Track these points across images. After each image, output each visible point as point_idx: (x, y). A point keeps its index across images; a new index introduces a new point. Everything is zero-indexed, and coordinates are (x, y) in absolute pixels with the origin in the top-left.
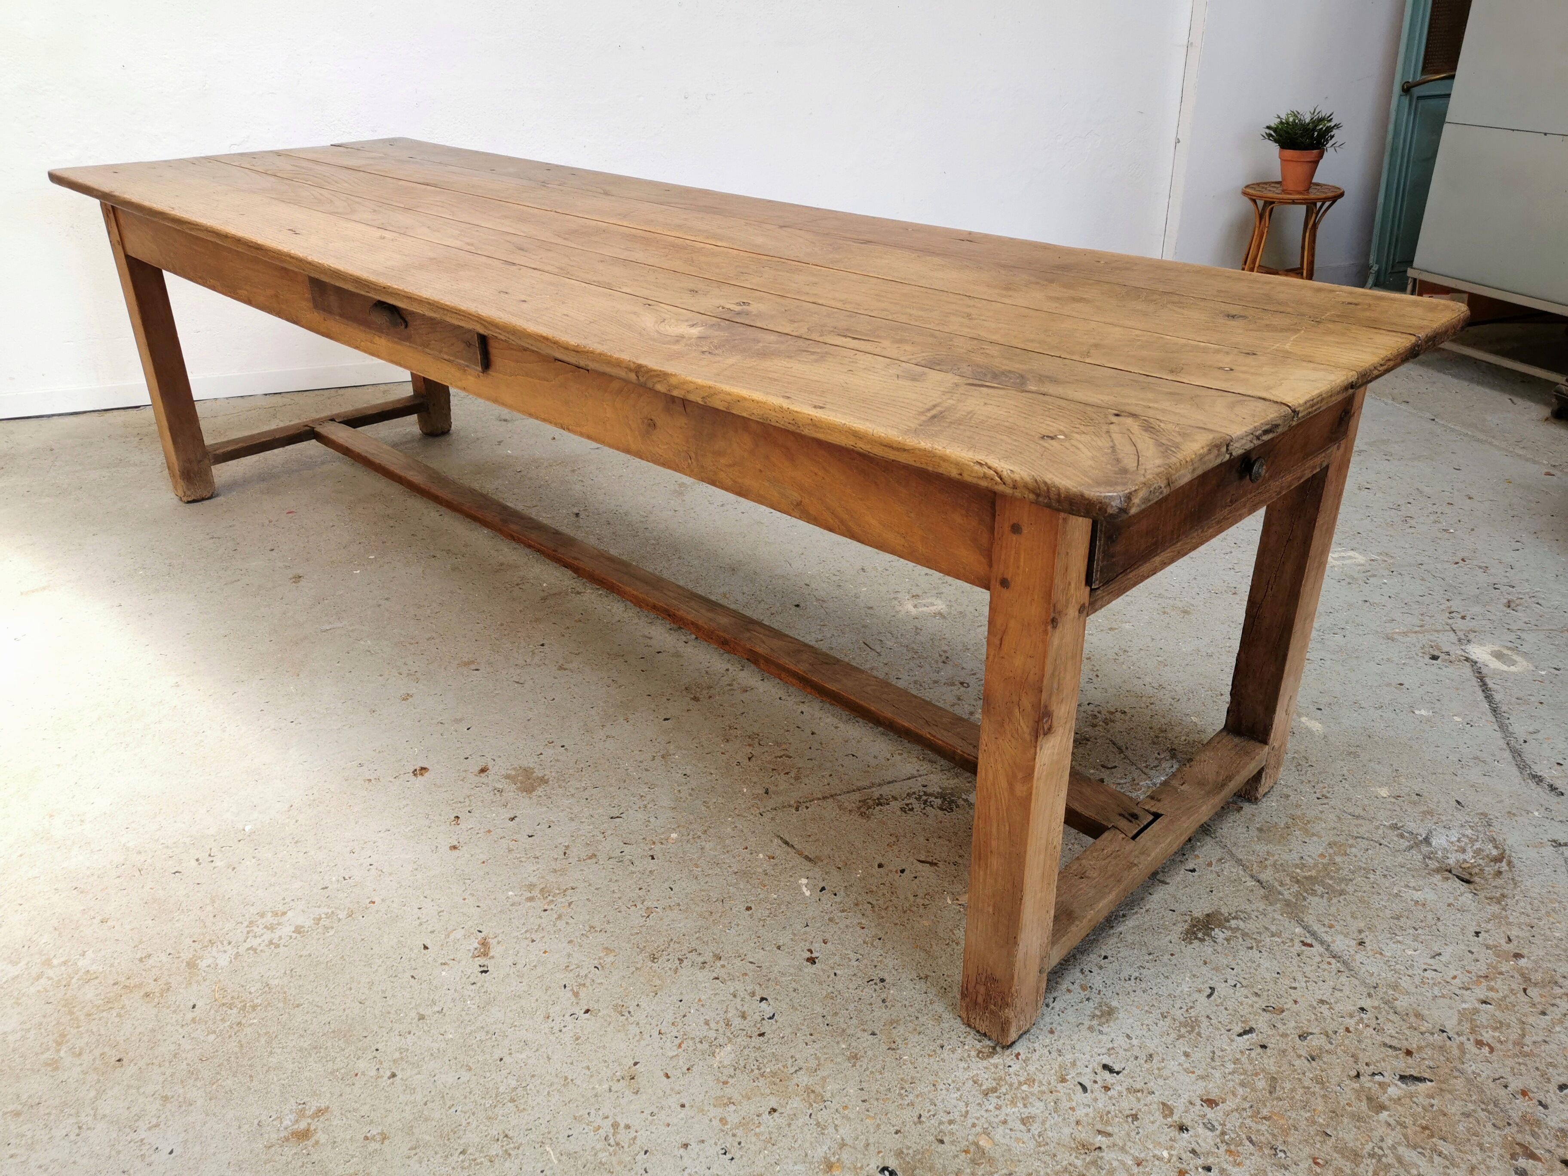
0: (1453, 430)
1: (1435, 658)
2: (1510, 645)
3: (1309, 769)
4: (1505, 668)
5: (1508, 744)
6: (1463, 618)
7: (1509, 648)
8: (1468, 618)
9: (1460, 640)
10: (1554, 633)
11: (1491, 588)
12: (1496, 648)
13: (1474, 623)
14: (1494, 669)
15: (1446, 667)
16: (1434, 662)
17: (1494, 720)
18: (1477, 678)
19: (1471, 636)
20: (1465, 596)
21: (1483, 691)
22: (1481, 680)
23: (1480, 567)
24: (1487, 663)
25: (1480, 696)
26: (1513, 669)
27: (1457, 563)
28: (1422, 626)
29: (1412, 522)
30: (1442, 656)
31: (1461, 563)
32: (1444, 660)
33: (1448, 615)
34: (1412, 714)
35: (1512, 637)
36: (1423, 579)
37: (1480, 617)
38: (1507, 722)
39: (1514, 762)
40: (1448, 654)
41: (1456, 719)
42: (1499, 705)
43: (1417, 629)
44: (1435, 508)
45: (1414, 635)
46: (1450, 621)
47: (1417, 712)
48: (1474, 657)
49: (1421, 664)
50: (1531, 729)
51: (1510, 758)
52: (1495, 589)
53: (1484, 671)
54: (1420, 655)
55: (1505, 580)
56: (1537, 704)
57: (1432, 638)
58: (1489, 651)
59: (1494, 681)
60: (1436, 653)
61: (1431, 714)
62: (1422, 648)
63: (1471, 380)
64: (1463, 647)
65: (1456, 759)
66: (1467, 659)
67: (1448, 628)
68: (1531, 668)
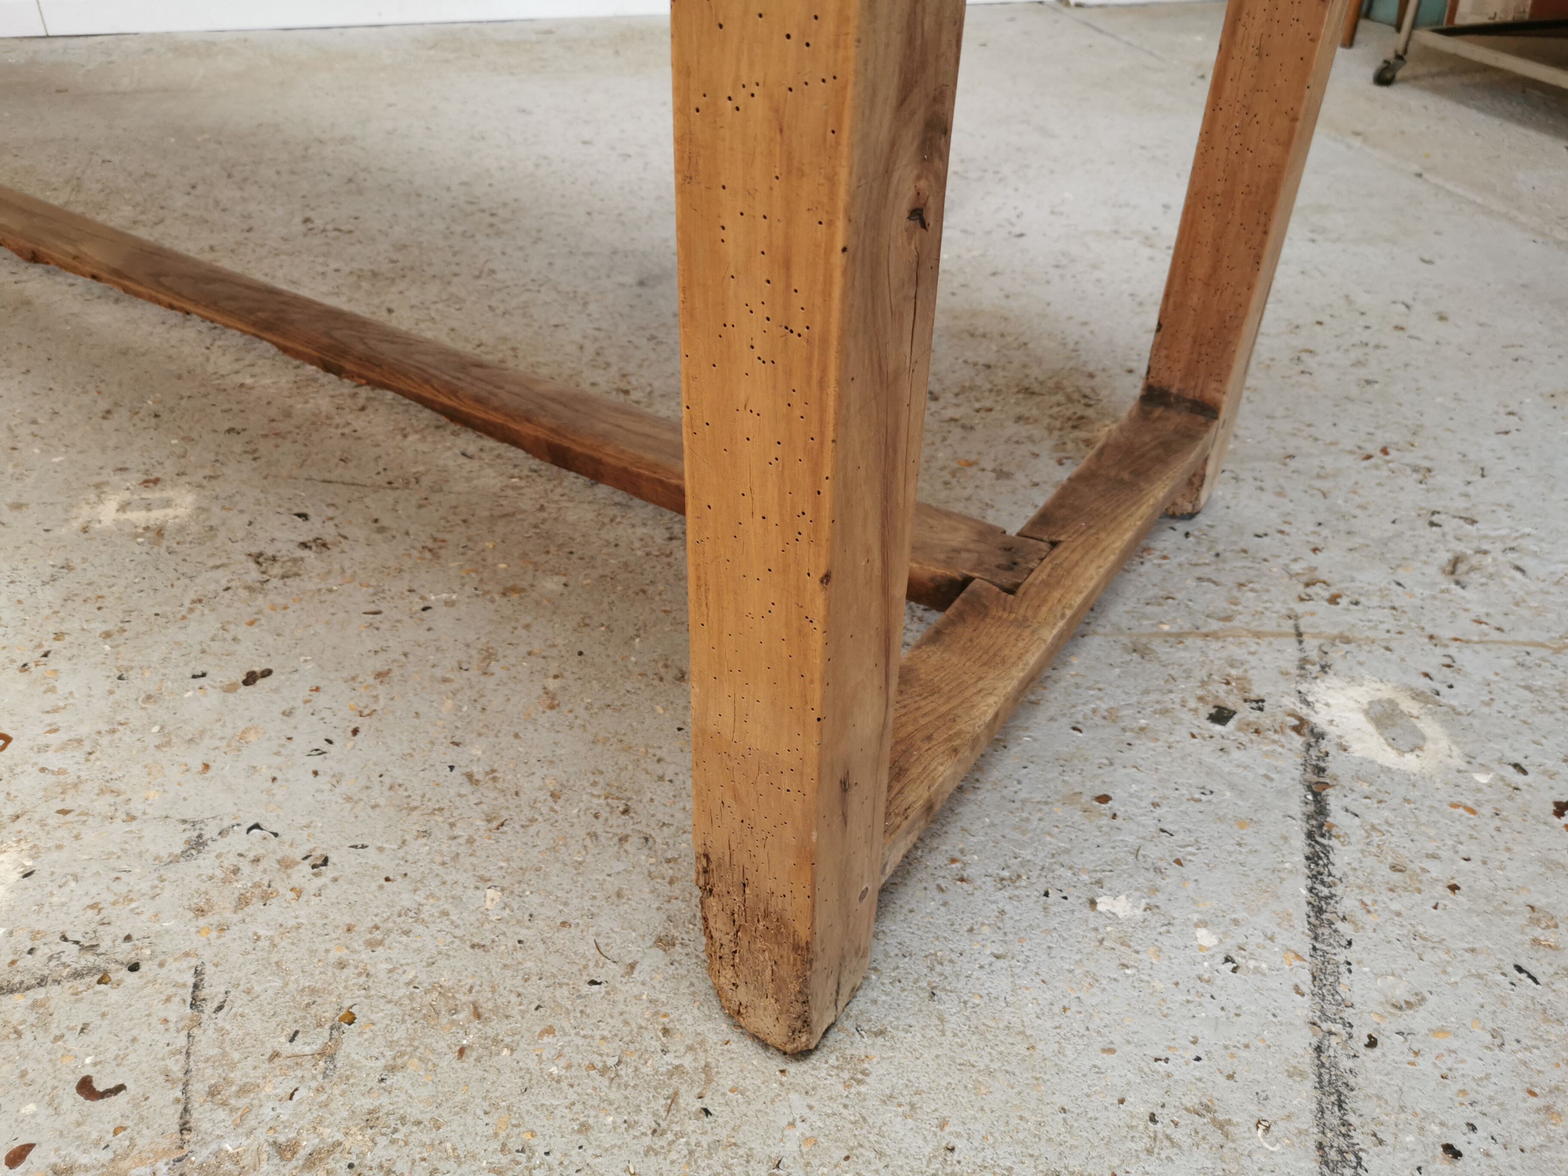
0: (1450, 194)
1: (1221, 716)
2: (1423, 684)
3: (691, 1126)
4: (1388, 757)
5: (1319, 1049)
6: (1333, 600)
7: (1417, 695)
8: (1344, 602)
9: (1303, 664)
10: (1538, 653)
11: (1422, 523)
12: (1386, 692)
13: (1354, 616)
14: (1363, 761)
15: (1241, 746)
16: (1218, 728)
17: (1305, 948)
18: (1309, 788)
19: (1335, 656)
20: (1357, 541)
21: (1310, 835)
22: (1315, 795)
23: (1416, 469)
24: (1348, 740)
25: (1299, 844)
26: (1411, 762)
27: (1369, 457)
28: (1228, 619)
29: (1310, 362)
30: (1245, 713)
31: (1378, 458)
32: (1245, 726)
33: (1300, 588)
34: (1087, 911)
35: (1433, 660)
36: (1281, 494)
37: (1375, 601)
38: (1342, 955)
39: (1314, 1135)
40: (1259, 704)
41: (1205, 937)
42: (1339, 890)
43: (1215, 625)
44: (1365, 336)
45: (1200, 643)
46: (1300, 608)
47: (1104, 904)
48: (1319, 719)
49: (1181, 733)
50: (1401, 993)
51: (1307, 1121)
52: (1432, 524)
53: (1333, 766)
54: (1192, 704)
55: (1461, 504)
56: (1441, 890)
57: (1239, 653)
58: (1365, 701)
59: (1346, 802)
60: (1231, 702)
61: (1139, 912)
62: (1203, 684)
63: (1510, 117)
64: (1303, 688)
65: (1144, 1111)
66: (1301, 726)
67: (1288, 626)
68: (1458, 762)
